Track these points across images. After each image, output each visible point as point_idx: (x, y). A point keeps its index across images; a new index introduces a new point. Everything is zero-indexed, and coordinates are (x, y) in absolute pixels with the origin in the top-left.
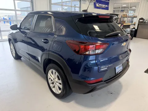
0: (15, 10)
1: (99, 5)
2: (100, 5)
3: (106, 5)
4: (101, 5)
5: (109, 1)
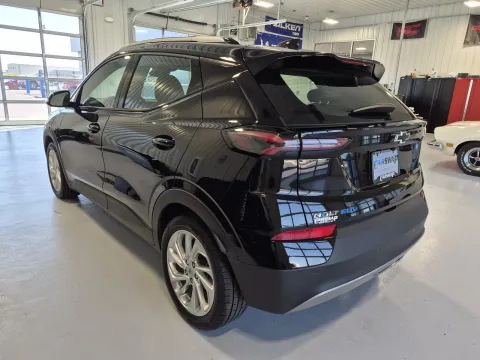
0: (44, 56)
5: (301, 36)
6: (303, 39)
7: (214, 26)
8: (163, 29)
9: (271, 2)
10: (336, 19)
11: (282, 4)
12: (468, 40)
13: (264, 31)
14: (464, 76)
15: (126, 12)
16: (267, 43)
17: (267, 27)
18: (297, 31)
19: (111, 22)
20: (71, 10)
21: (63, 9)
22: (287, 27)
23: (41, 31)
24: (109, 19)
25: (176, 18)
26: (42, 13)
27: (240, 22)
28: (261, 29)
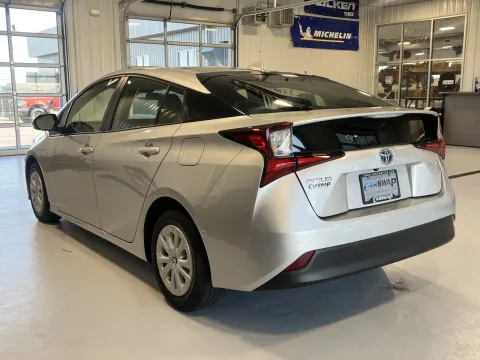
0: (12, 64)
1: (312, 33)
2: (317, 33)
3: (343, 31)
4: (324, 34)
5: (356, 17)
6: (360, 20)
7: (234, 11)
8: (165, 20)
13: (302, 13)
15: (116, 1)
16: (308, 29)
17: (307, 9)
18: (351, 10)
19: (98, 16)
20: (47, 4)
21: (37, 3)
23: (10, 33)
24: (94, 12)
25: (183, 5)
26: (11, 10)
27: (270, 4)
28: (299, 11)
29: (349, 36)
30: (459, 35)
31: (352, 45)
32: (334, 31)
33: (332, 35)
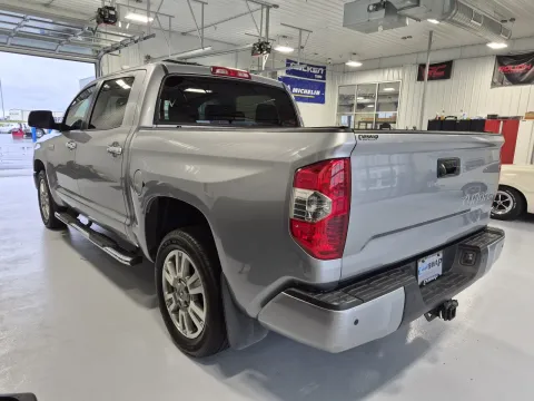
1: (292, 89)
2: (295, 90)
3: (314, 89)
4: (301, 91)
5: (324, 78)
6: (327, 82)
9: (290, 46)
10: (360, 61)
11: (302, 47)
12: (496, 80)
13: (284, 74)
14: (493, 117)
15: (143, 59)
16: (289, 87)
17: (288, 72)
18: (320, 74)
22: (309, 69)
27: (260, 66)
28: (282, 74)
29: (318, 93)
30: (396, 95)
31: (320, 100)
32: (308, 88)
33: (306, 91)
